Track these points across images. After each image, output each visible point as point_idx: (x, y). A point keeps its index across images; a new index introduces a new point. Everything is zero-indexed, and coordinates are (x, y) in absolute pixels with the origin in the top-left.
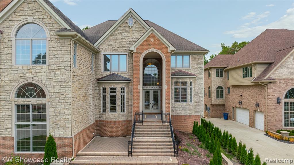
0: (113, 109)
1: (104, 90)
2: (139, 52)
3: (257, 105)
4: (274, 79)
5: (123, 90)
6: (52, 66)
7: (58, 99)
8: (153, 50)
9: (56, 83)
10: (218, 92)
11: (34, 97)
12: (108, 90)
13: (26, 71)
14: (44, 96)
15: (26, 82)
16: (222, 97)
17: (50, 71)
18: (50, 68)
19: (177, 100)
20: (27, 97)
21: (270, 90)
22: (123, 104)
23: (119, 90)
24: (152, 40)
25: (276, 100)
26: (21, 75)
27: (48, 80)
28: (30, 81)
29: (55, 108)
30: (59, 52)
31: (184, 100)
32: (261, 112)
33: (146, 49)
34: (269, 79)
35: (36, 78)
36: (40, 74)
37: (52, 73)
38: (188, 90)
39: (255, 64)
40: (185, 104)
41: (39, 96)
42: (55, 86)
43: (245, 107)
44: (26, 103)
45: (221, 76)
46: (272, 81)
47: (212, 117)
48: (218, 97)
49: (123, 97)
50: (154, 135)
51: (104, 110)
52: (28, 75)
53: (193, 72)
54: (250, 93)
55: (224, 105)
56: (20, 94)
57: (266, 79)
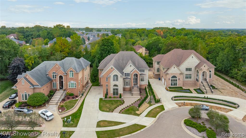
0: (127, 85)
1: (125, 81)
2: (133, 73)
3: (165, 79)
4: (168, 74)
5: (129, 81)
7: (121, 87)
8: (136, 73)
10: (157, 70)
12: (126, 81)
13: (115, 82)
14: (118, 86)
15: (115, 84)
16: (159, 72)
19: (141, 81)
21: (167, 76)
22: (129, 84)
23: (128, 81)
24: (136, 71)
27: (119, 84)
29: (120, 89)
30: (120, 79)
31: (143, 81)
32: (166, 81)
33: (134, 73)
34: (167, 73)
36: (117, 83)
38: (144, 79)
40: (143, 82)
41: (117, 86)
44: (115, 88)
45: (159, 64)
47: (155, 78)
48: (157, 72)
49: (129, 82)
50: (136, 91)
51: (125, 85)
53: (145, 74)
54: (164, 75)
55: (159, 75)
56: (114, 86)
57: (166, 74)
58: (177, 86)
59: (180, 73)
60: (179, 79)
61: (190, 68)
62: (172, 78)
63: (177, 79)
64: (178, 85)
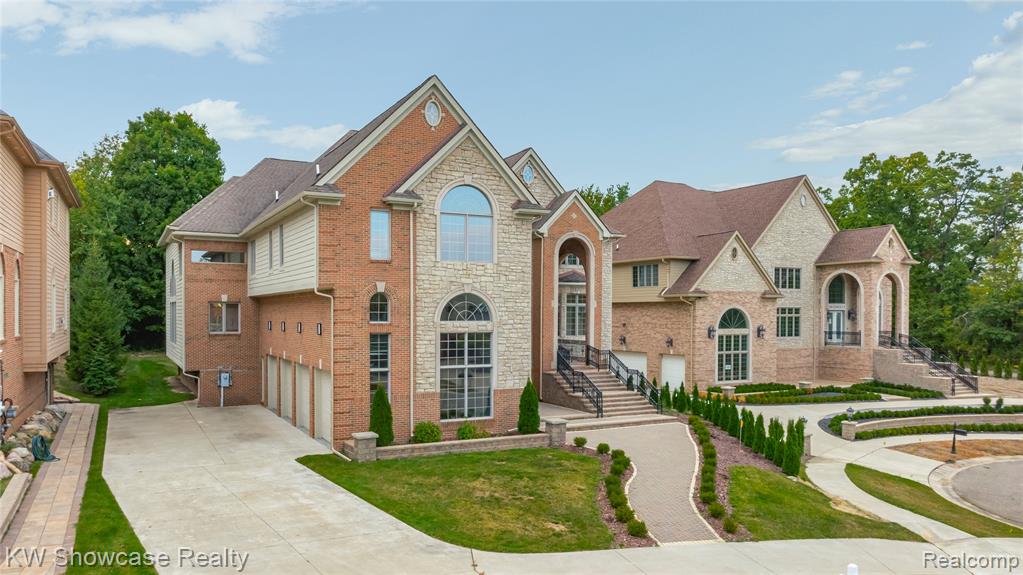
2: (553, 237)
3: (670, 343)
4: (704, 293)
6: (503, 264)
7: (512, 322)
8: (576, 234)
9: (509, 294)
11: (472, 319)
13: (461, 272)
14: (488, 317)
15: (462, 292)
17: (499, 274)
18: (500, 268)
20: (460, 319)
21: (699, 313)
24: (574, 216)
25: (707, 332)
26: (453, 279)
27: (496, 289)
28: (467, 290)
29: (507, 339)
30: (513, 241)
32: (678, 355)
33: (563, 233)
34: (697, 291)
35: (477, 285)
36: (483, 279)
37: (503, 278)
39: (668, 261)
41: (479, 319)
42: (506, 300)
43: (633, 348)
44: (460, 330)
46: (701, 296)
52: (464, 280)
54: (648, 319)
56: (448, 313)
57: (694, 292)
58: (751, 379)
59: (764, 294)
60: (760, 331)
61: (795, 266)
62: (722, 326)
63: (750, 331)
64: (756, 371)
